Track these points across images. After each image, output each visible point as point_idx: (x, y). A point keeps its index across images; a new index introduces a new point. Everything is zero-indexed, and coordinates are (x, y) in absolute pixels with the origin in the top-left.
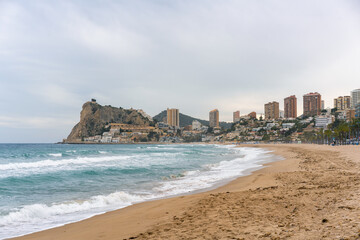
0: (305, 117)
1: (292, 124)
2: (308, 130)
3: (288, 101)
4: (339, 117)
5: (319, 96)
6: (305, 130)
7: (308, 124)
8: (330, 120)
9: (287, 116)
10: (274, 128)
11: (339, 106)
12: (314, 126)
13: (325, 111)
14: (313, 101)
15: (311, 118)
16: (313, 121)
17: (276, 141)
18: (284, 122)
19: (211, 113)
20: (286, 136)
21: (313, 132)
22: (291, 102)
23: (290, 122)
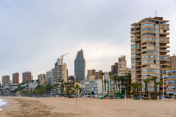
0: (23, 84)
1: (16, 87)
2: (25, 90)
3: (14, 75)
4: (40, 84)
5: (30, 73)
6: (23, 90)
7: (24, 87)
8: (36, 85)
9: (14, 83)
10: (7, 89)
11: (40, 78)
12: (28, 88)
13: (33, 81)
14: (27, 76)
15: (26, 84)
16: (27, 86)
17: (8, 95)
18: (12, 86)
20: (13, 93)
21: (27, 91)
22: (16, 76)
23: (16, 86)
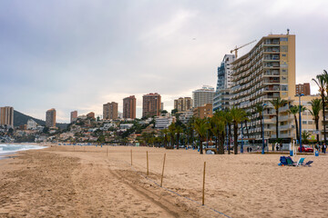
0: (144, 118)
1: (130, 125)
2: (148, 131)
3: (126, 101)
4: (180, 118)
5: (159, 97)
6: (144, 131)
7: (146, 125)
8: (172, 120)
9: (125, 117)
10: (111, 129)
11: (179, 107)
12: (153, 127)
13: (165, 112)
14: (152, 102)
15: (150, 119)
16: (153, 122)
17: (111, 143)
18: (122, 122)
19: (48, 113)
20: (123, 139)
21: (153, 133)
22: (130, 102)
23: (129, 122)
